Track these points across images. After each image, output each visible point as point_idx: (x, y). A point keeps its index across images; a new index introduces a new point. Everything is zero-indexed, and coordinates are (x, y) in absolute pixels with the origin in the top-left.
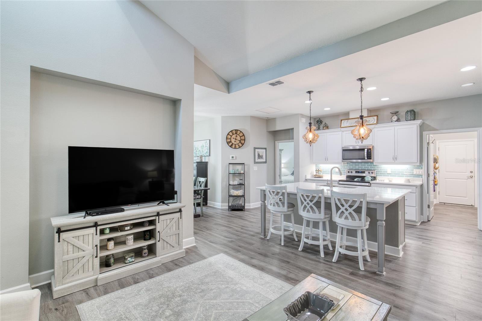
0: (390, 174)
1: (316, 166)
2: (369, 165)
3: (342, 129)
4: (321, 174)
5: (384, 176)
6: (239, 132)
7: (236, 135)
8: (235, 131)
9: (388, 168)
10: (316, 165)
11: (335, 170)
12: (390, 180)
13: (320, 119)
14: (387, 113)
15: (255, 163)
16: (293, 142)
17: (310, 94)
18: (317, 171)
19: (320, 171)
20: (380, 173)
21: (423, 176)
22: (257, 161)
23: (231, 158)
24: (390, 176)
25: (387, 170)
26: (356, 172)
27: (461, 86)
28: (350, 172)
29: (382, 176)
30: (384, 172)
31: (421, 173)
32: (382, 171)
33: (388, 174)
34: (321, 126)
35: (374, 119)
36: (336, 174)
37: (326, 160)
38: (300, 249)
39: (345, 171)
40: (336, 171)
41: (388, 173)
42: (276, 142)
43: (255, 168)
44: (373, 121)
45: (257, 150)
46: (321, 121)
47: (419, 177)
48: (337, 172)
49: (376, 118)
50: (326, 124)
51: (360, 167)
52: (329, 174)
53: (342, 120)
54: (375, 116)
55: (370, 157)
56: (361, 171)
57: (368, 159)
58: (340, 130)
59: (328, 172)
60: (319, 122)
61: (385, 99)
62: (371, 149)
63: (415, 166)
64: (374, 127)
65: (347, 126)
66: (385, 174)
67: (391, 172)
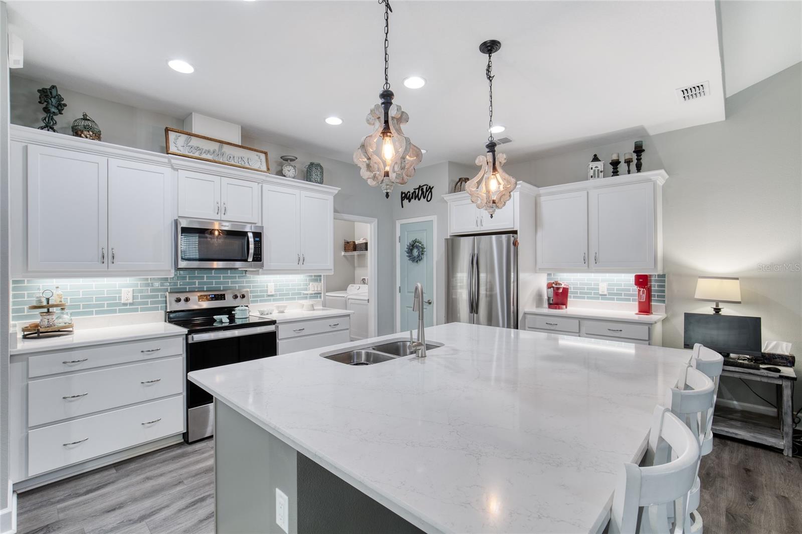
0: (272, 296)
3: (176, 161)
4: (59, 319)
5: (261, 301)
11: (120, 298)
13: (54, 87)
18: (48, 303)
19: (53, 306)
20: (254, 297)
21: (322, 295)
24: (274, 300)
25: (267, 287)
26: (202, 298)
28: (183, 299)
30: (261, 291)
31: (319, 289)
32: (257, 292)
33: (269, 296)
34: (64, 120)
35: (260, 159)
36: (121, 311)
37: (107, 263)
39: (157, 296)
40: (122, 302)
41: (269, 293)
44: (259, 164)
46: (60, 99)
47: (317, 298)
48: (125, 304)
49: (262, 157)
50: (85, 118)
51: (205, 283)
52: (91, 313)
53: (167, 130)
54: (262, 152)
55: (258, 257)
56: (215, 295)
57: (254, 260)
58: (166, 160)
59: (85, 307)
60: (52, 99)
61: (334, 121)
62: (261, 233)
63: (311, 276)
64: (264, 178)
65: (191, 154)
66: (263, 296)
67: (275, 291)
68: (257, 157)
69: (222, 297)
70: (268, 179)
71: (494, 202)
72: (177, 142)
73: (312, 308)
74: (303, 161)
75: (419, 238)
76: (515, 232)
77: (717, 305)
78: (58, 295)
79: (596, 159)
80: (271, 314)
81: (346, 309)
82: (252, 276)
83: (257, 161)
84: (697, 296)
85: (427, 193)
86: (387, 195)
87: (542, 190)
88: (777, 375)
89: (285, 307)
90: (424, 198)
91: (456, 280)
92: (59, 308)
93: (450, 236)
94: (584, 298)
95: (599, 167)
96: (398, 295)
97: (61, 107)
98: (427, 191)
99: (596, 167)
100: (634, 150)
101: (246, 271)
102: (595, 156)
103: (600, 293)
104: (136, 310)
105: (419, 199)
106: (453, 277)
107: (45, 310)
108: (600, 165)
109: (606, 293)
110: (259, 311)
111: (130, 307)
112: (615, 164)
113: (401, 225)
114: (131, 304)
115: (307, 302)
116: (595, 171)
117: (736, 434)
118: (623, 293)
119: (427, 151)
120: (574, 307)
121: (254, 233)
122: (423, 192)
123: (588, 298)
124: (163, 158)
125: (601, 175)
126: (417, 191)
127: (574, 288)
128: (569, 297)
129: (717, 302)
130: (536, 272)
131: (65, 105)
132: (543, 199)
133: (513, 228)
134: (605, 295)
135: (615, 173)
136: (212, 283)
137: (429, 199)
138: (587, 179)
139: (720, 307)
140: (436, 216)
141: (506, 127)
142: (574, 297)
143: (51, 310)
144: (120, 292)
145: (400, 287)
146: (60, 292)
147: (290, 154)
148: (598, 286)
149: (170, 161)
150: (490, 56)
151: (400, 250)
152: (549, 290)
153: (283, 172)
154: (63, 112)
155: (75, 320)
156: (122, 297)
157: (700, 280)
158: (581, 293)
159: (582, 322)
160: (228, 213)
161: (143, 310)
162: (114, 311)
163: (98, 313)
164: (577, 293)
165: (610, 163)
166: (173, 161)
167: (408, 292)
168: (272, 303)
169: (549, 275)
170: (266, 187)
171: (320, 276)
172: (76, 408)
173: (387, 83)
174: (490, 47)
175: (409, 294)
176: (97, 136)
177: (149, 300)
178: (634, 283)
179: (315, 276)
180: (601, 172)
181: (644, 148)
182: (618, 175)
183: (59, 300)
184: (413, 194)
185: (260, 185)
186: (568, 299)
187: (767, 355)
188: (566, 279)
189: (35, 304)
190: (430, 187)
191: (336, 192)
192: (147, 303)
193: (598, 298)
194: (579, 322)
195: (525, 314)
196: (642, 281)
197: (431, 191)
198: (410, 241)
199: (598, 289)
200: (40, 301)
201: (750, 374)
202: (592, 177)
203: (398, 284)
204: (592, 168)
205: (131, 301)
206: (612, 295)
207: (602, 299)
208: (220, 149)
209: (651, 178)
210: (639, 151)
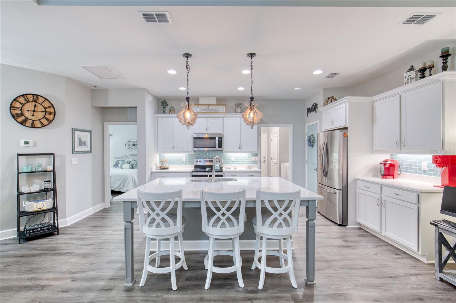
0: (233, 162)
1: (159, 156)
2: (210, 154)
4: (167, 165)
5: (229, 164)
6: (40, 100)
7: (34, 103)
8: (34, 97)
9: (232, 156)
10: (159, 154)
12: (236, 167)
13: (165, 100)
14: (232, 104)
15: (74, 152)
16: (137, 126)
17: (187, 58)
18: (163, 161)
19: (165, 161)
20: (226, 162)
21: (258, 163)
22: (77, 149)
23: (22, 144)
24: (234, 164)
25: (231, 158)
26: (205, 161)
27: (294, 89)
28: (198, 161)
29: (227, 164)
30: (229, 160)
31: (256, 160)
32: (227, 160)
33: (232, 162)
34: (167, 109)
35: (223, 108)
36: (183, 164)
37: (175, 149)
38: (207, 286)
39: (192, 160)
40: (183, 161)
41: (232, 161)
42: (105, 123)
43: (75, 160)
44: (222, 110)
45: (77, 133)
46: (166, 103)
47: (255, 164)
48: (184, 162)
49: (224, 107)
50: (172, 107)
51: (207, 156)
52: (175, 164)
54: (224, 105)
55: (220, 146)
56: (210, 160)
57: (218, 147)
59: (174, 162)
61: (241, 89)
62: (221, 137)
63: (252, 154)
64: (223, 115)
66: (230, 162)
67: (235, 160)
68: (222, 108)
69: (212, 161)
70: (225, 115)
73: (250, 168)
75: (312, 134)
76: (346, 128)
79: (411, 69)
80: (230, 169)
83: (222, 109)
85: (316, 108)
87: (375, 98)
89: (237, 166)
91: (333, 158)
94: (412, 172)
96: (306, 165)
97: (167, 105)
99: (410, 76)
100: (440, 55)
102: (412, 66)
103: (423, 169)
104: (186, 164)
105: (313, 112)
106: (331, 156)
107: (163, 162)
108: (413, 74)
109: (426, 169)
111: (185, 163)
112: (423, 71)
113: (308, 126)
114: (185, 162)
115: (247, 165)
116: (408, 78)
119: (301, 88)
121: (218, 137)
122: (314, 107)
123: (415, 172)
125: (413, 80)
126: (312, 107)
130: (373, 153)
132: (376, 103)
133: (346, 126)
134: (426, 171)
135: (423, 77)
136: (210, 156)
137: (316, 111)
138: (404, 85)
140: (318, 121)
142: (406, 172)
144: (182, 158)
145: (307, 161)
146: (167, 157)
148: (421, 164)
150: (252, 59)
151: (306, 140)
152: (381, 165)
153: (236, 111)
155: (170, 165)
158: (410, 169)
159: (382, 187)
160: (210, 131)
161: (188, 164)
162: (181, 164)
163: (177, 164)
164: (407, 168)
165: (420, 71)
167: (310, 164)
170: (225, 119)
171: (257, 154)
174: (252, 55)
175: (310, 165)
176: (174, 112)
177: (190, 161)
179: (254, 154)
180: (413, 78)
181: (450, 53)
183: (166, 159)
184: (311, 109)
185: (223, 118)
189: (161, 160)
190: (317, 104)
192: (189, 162)
193: (421, 173)
199: (421, 166)
200: (162, 160)
202: (406, 83)
203: (306, 159)
204: (406, 77)
205: (185, 161)
206: (431, 171)
207: (424, 174)
208: (208, 107)
209: (441, 79)
210: (445, 55)
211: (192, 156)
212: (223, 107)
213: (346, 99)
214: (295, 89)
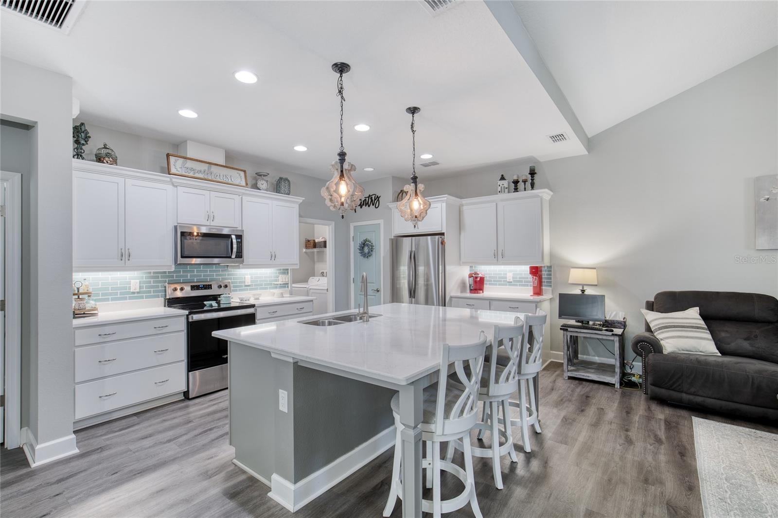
0: (249, 286)
5: (240, 290)
9: (247, 275)
11: (130, 288)
13: (83, 124)
17: (341, 71)
19: (82, 294)
20: (234, 287)
21: (289, 285)
24: (251, 289)
25: (245, 279)
26: (193, 288)
28: (179, 288)
29: (237, 290)
30: (240, 282)
31: (287, 280)
32: (237, 282)
33: (246, 286)
34: (89, 150)
35: (240, 176)
36: (130, 298)
37: (124, 260)
39: (158, 287)
40: (131, 291)
41: (246, 284)
44: (239, 180)
46: (87, 132)
47: (285, 287)
48: (134, 293)
49: (243, 174)
50: (105, 147)
51: (195, 276)
52: (108, 300)
53: (168, 155)
54: (242, 170)
55: (240, 255)
56: (204, 285)
57: (236, 257)
58: (169, 179)
59: (103, 295)
60: (82, 134)
61: (300, 149)
62: (241, 236)
63: (280, 270)
65: (187, 174)
66: (241, 286)
67: (251, 282)
68: (238, 175)
69: (209, 287)
70: (247, 192)
71: (416, 217)
72: (176, 165)
73: (282, 295)
74: (274, 176)
75: (369, 238)
76: (443, 234)
77: (583, 288)
78: (86, 285)
79: (503, 178)
80: (248, 300)
81: (308, 296)
82: (232, 270)
83: (238, 178)
84: (570, 282)
85: (376, 201)
86: (343, 217)
87: (464, 201)
88: (611, 333)
89: (260, 294)
90: (373, 205)
91: (400, 272)
92: (87, 295)
93: (394, 236)
94: (496, 285)
95: (505, 184)
96: (352, 285)
97: (87, 139)
98: (375, 200)
99: (503, 185)
100: (529, 172)
101: (228, 266)
102: (502, 175)
103: (508, 281)
104: (142, 297)
105: (369, 206)
106: (397, 270)
107: (77, 296)
108: (505, 183)
109: (511, 280)
110: (239, 298)
111: (136, 295)
112: (516, 182)
113: (354, 226)
114: (138, 293)
115: (277, 291)
116: (502, 187)
117: (588, 377)
118: (523, 280)
119: (374, 169)
120: (489, 292)
121: (236, 235)
122: (372, 201)
123: (499, 285)
124: (166, 177)
125: (506, 190)
126: (367, 199)
127: (490, 277)
128: (485, 284)
129: (583, 285)
130: (460, 265)
131: (90, 137)
132: (465, 208)
133: (441, 231)
134: (511, 282)
135: (516, 190)
136: (201, 276)
137: (377, 206)
138: (497, 194)
139: (584, 289)
140: (382, 220)
141: (433, 156)
142: (490, 284)
143: (81, 297)
144: (129, 283)
145: (354, 279)
146: (87, 283)
147: (263, 171)
148: (506, 275)
149: (171, 180)
150: (413, 117)
151: (353, 248)
152: (470, 279)
153: (258, 185)
154: (88, 142)
155: (99, 305)
156: (132, 287)
157: (572, 270)
158: (494, 281)
159: (491, 302)
160: (215, 220)
161: (147, 297)
162: (125, 298)
163: (113, 299)
164: (491, 281)
165: (513, 182)
166: (174, 180)
168: (249, 292)
169: (471, 267)
170: (245, 198)
171: (288, 270)
172: (108, 369)
173: (342, 146)
174: (413, 110)
176: (115, 161)
177: (152, 289)
178: (529, 272)
179: (283, 270)
180: (506, 188)
181: (536, 171)
182: (518, 191)
183: (86, 289)
184: (364, 201)
185: (240, 196)
186: (485, 286)
187: (610, 322)
188: (484, 270)
190: (377, 196)
191: (301, 201)
192: (150, 292)
193: (506, 285)
194: (490, 302)
195: (451, 297)
196: (535, 271)
197: (378, 200)
198: (362, 240)
199: (506, 278)
200: (73, 290)
201: (596, 334)
202: (500, 192)
203: (352, 276)
204: (500, 185)
205: (138, 290)
206: (517, 282)
207: (509, 285)
208: (209, 169)
209: (540, 195)
210: (532, 173)
211: (158, 277)
212: (240, 174)
213: (445, 197)
214: (365, 169)
